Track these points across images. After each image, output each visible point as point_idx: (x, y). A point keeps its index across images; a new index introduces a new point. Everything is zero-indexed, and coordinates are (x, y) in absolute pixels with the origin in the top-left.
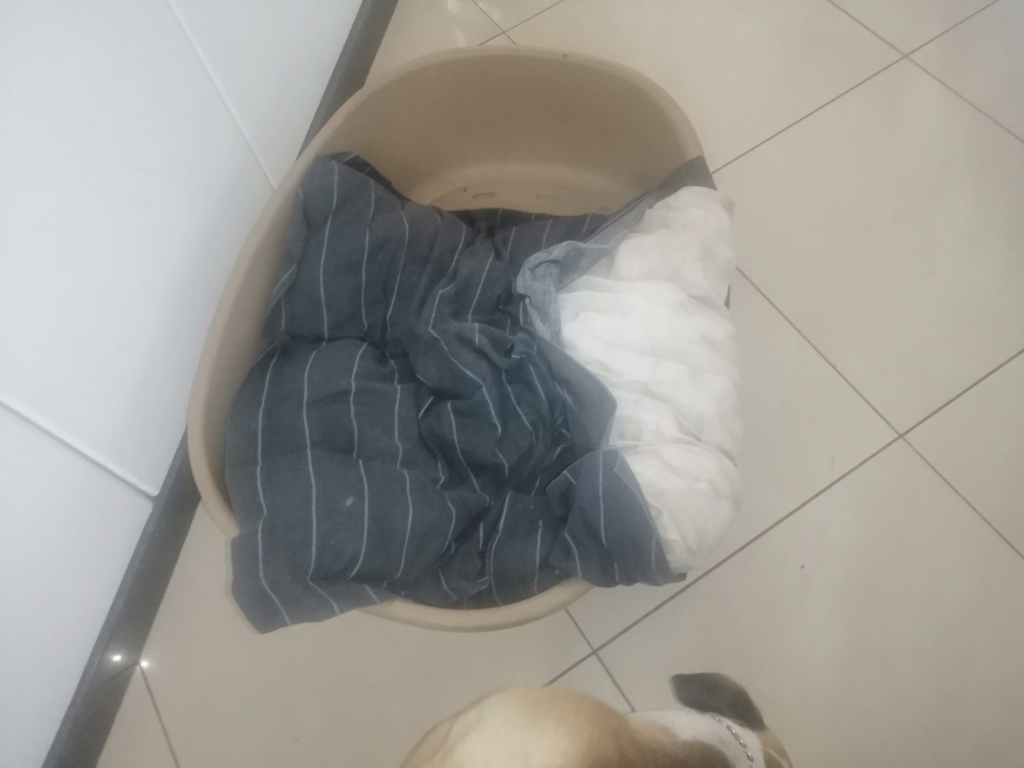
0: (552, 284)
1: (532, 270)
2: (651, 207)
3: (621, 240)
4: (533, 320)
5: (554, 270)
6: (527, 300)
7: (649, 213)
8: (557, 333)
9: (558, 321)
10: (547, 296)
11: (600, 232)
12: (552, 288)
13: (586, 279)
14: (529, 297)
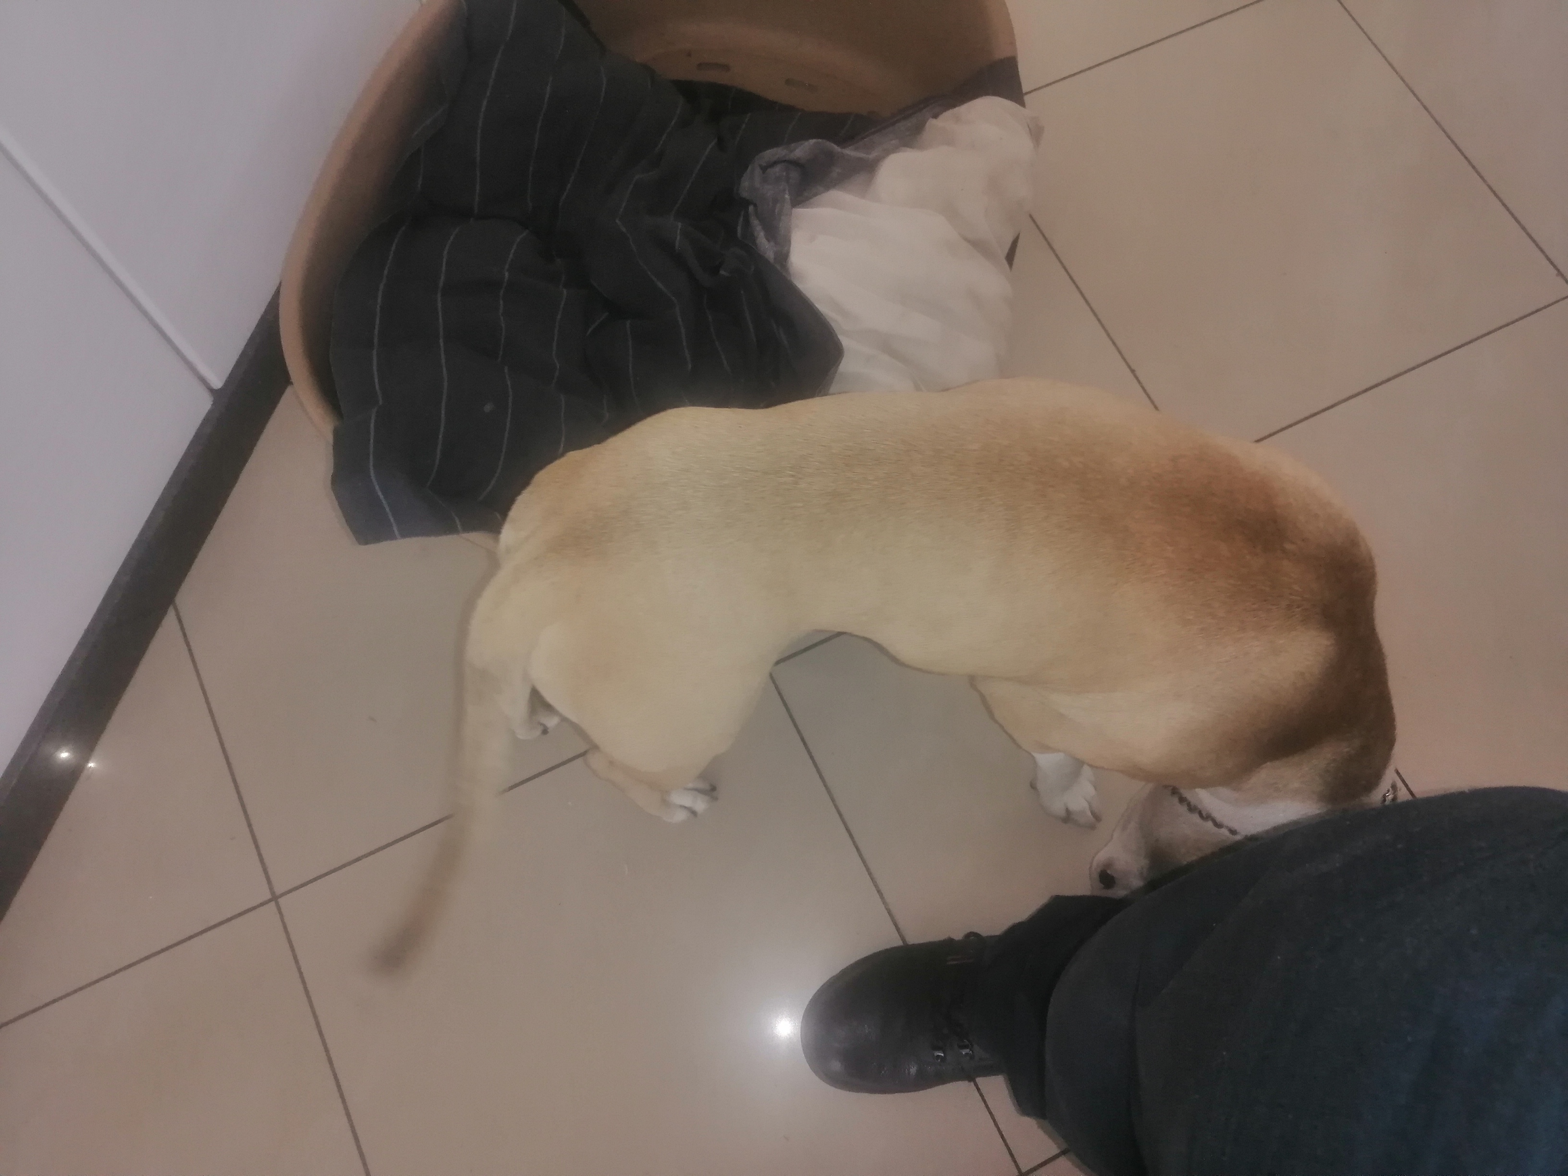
0: (787, 192)
1: (764, 169)
2: (935, 116)
3: (888, 153)
4: (756, 234)
5: (795, 175)
6: (751, 208)
7: (932, 123)
8: (783, 257)
9: (787, 241)
10: (778, 205)
11: (863, 138)
12: (787, 196)
13: (835, 194)
14: (755, 205)
